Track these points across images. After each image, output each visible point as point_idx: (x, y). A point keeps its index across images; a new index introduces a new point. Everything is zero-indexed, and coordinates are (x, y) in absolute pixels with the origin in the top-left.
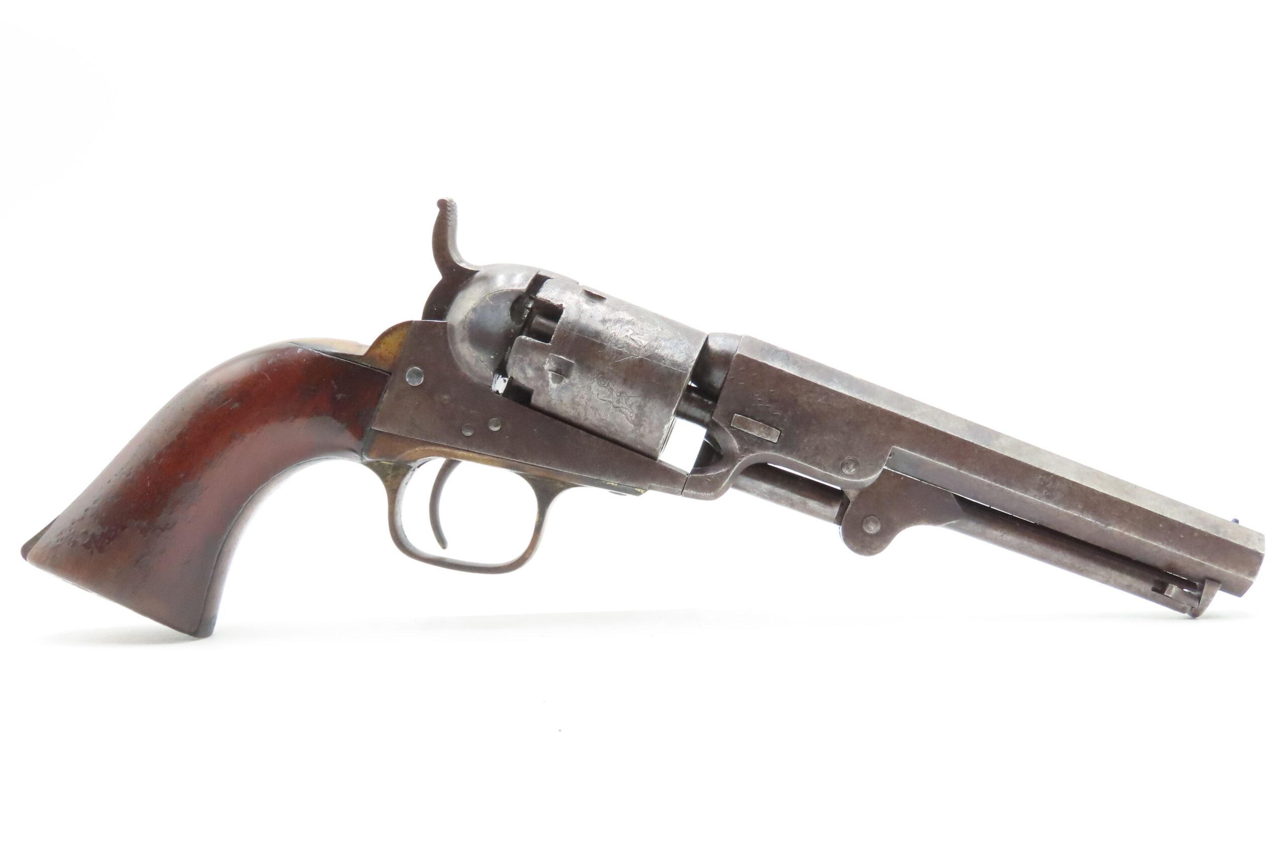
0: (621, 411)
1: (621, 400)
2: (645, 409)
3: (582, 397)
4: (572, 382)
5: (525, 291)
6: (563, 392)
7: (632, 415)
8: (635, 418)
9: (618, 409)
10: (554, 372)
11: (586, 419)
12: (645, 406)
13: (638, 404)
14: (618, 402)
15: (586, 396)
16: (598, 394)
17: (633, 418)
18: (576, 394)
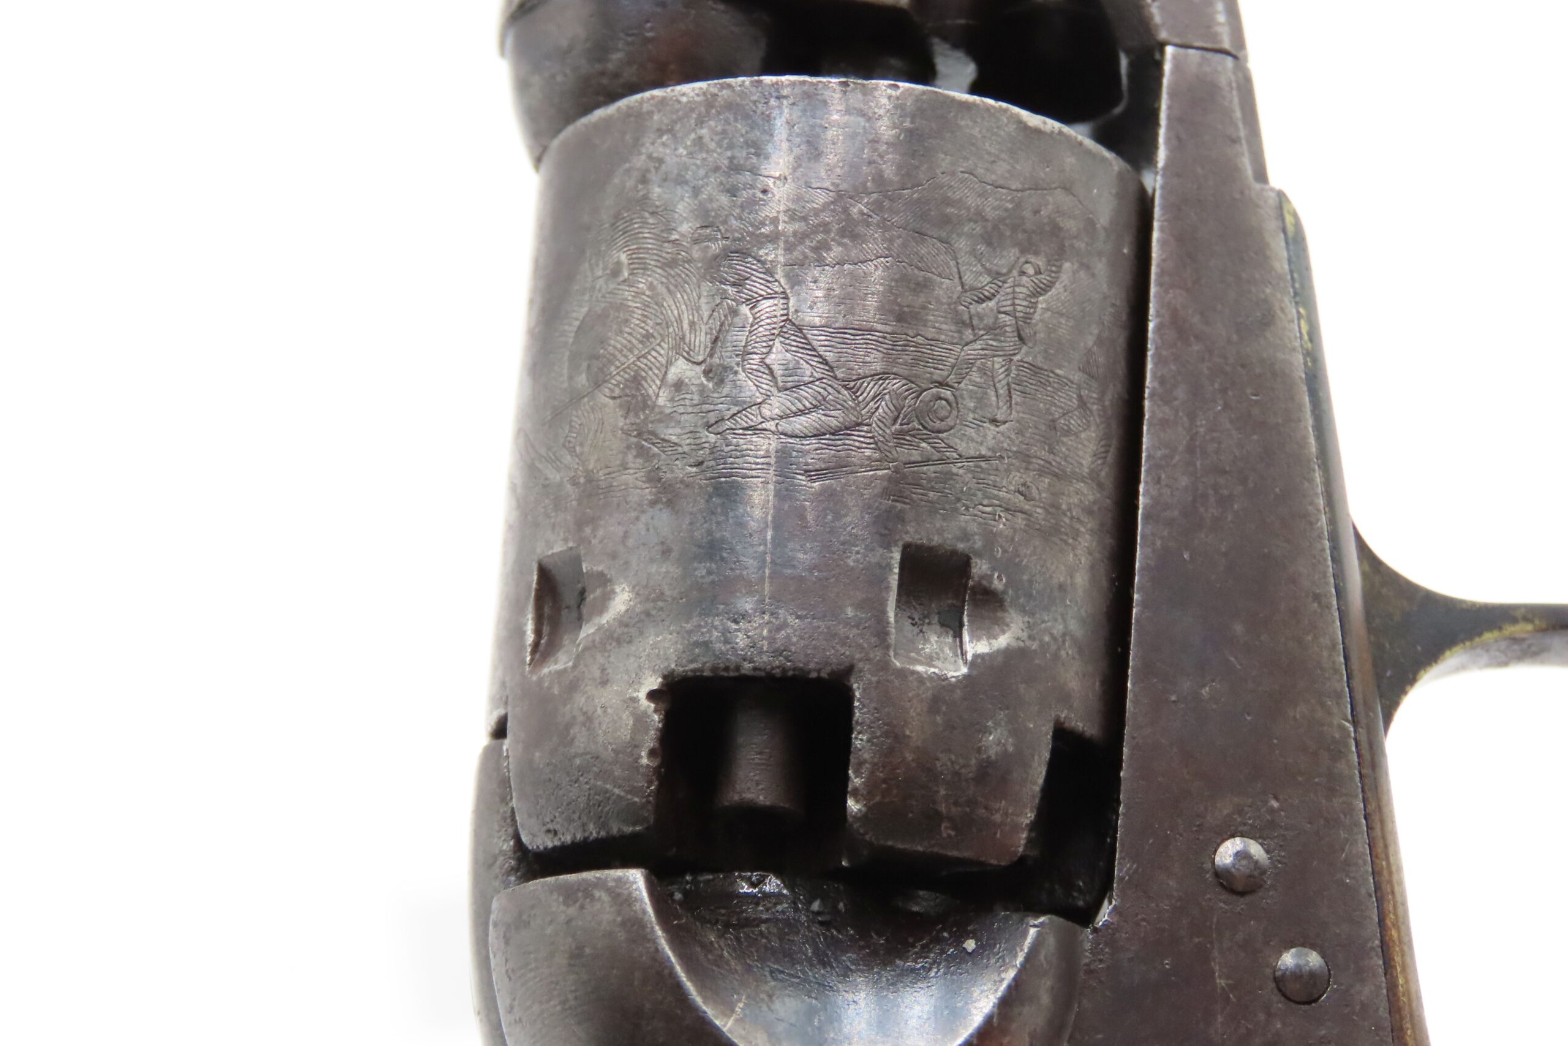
0: (1027, 317)
1: (989, 321)
2: (990, 214)
3: (1023, 492)
4: (979, 544)
5: (643, 870)
6: (1030, 581)
7: (1031, 271)
8: (1036, 253)
9: (1027, 332)
10: (958, 635)
11: (1094, 475)
12: (979, 216)
13: (982, 248)
14: (994, 329)
15: (1017, 478)
16: (994, 421)
17: (1041, 262)
18: (1020, 521)
